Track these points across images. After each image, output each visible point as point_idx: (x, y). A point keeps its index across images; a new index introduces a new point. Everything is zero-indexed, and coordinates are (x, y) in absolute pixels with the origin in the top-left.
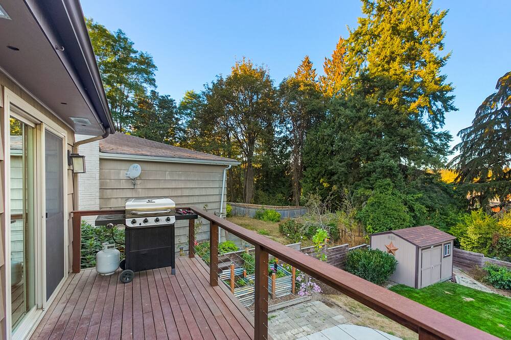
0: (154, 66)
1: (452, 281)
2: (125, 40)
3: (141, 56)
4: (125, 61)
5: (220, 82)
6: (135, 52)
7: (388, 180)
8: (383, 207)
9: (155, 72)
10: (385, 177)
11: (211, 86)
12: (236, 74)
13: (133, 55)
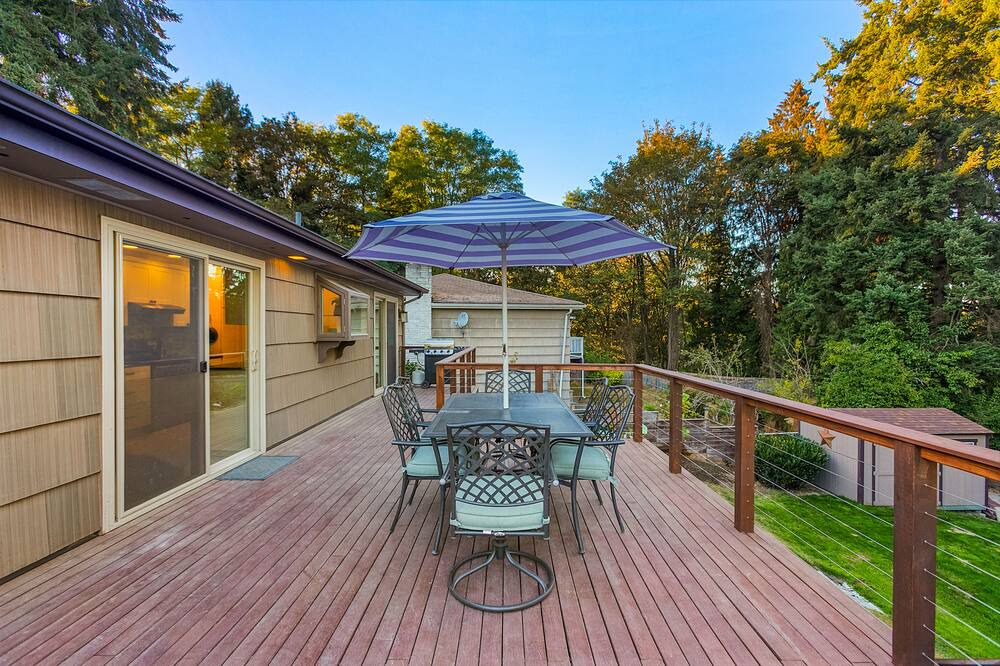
0: (519, 168)
1: (987, 516)
2: (483, 140)
3: (503, 156)
4: (486, 165)
5: (617, 169)
6: (495, 152)
7: (888, 324)
8: (855, 372)
9: (521, 175)
10: (882, 318)
11: (602, 180)
12: (642, 154)
13: (493, 157)
